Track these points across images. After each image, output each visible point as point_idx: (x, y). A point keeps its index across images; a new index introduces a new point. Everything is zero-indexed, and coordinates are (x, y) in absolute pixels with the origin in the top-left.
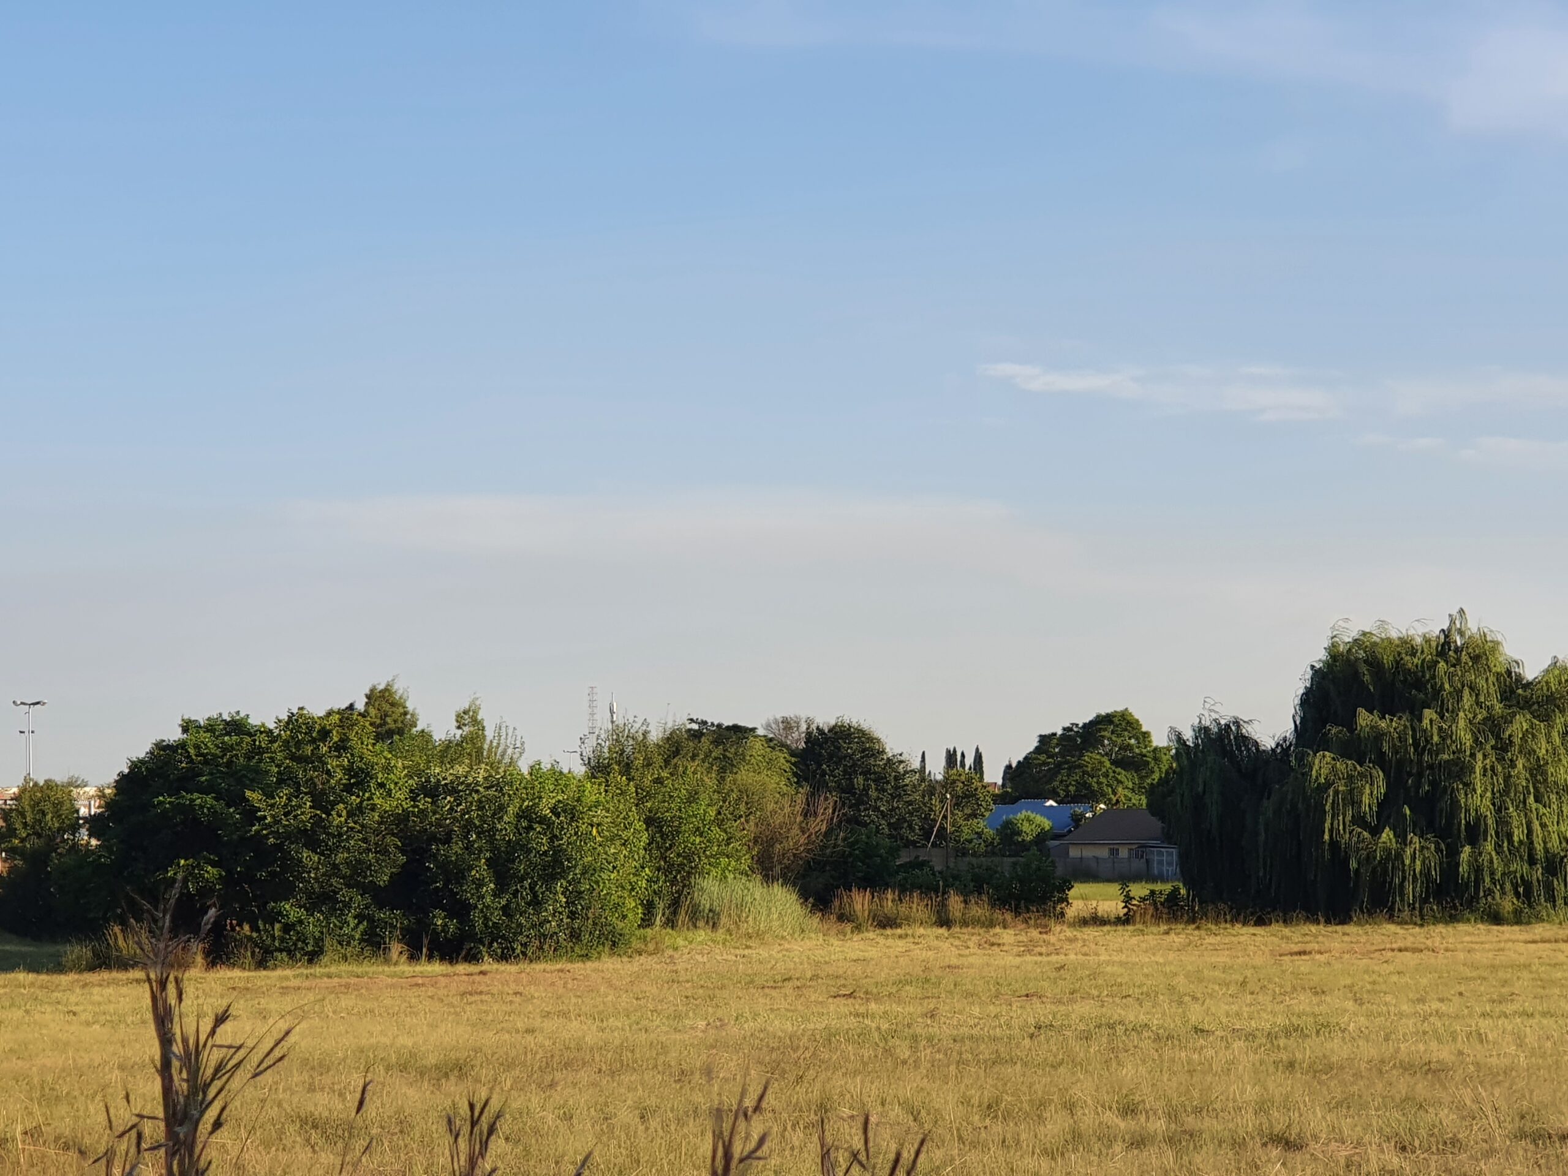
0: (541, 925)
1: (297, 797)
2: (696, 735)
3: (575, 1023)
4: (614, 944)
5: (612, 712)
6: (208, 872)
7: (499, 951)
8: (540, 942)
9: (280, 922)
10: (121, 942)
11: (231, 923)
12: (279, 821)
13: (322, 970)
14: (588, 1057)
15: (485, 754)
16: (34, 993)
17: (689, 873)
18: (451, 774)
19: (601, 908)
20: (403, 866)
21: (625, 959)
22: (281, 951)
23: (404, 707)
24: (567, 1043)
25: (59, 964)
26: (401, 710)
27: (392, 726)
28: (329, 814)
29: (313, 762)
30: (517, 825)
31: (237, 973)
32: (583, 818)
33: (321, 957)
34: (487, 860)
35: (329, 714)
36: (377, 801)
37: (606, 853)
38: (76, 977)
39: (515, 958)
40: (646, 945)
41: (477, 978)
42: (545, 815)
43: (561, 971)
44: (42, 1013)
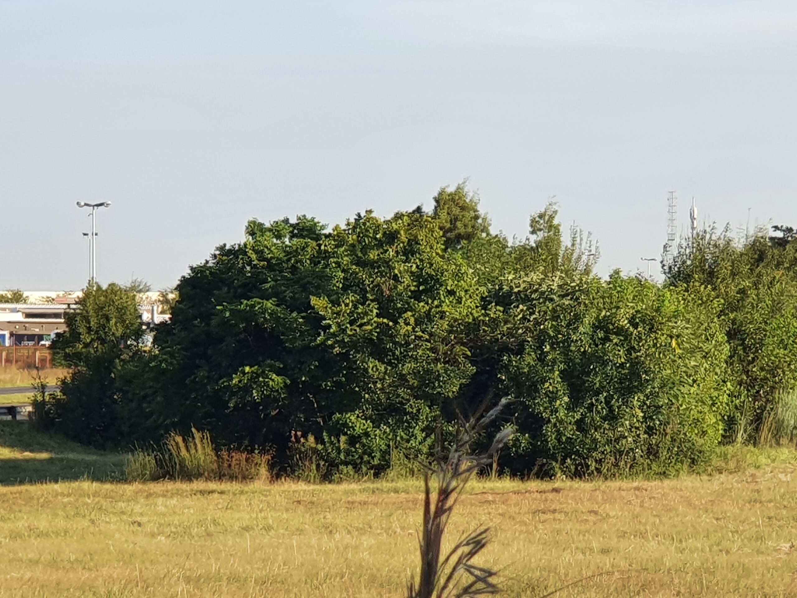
0: (617, 440)
1: (363, 304)
2: (781, 243)
3: (652, 543)
4: (693, 461)
5: (692, 218)
6: (273, 380)
7: (573, 468)
8: (616, 459)
9: (345, 434)
10: (184, 452)
11: (296, 435)
12: (344, 331)
13: (390, 485)
14: (666, 579)
15: (560, 260)
16: (99, 502)
17: (773, 388)
18: (524, 281)
19: (680, 424)
20: (473, 377)
21: (705, 477)
22: (346, 464)
23: (476, 211)
24: (644, 564)
25: (123, 473)
26: (472, 214)
27: (462, 231)
28: (396, 322)
29: (379, 267)
30: (593, 336)
31: (301, 486)
32: (662, 329)
33: (388, 471)
34: (561, 372)
35: (398, 216)
36: (445, 308)
37: (686, 366)
38: (140, 486)
39: (589, 475)
40: (727, 463)
41: (551, 496)
42: (623, 326)
43: (637, 489)
44: (107, 522)
